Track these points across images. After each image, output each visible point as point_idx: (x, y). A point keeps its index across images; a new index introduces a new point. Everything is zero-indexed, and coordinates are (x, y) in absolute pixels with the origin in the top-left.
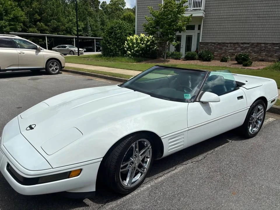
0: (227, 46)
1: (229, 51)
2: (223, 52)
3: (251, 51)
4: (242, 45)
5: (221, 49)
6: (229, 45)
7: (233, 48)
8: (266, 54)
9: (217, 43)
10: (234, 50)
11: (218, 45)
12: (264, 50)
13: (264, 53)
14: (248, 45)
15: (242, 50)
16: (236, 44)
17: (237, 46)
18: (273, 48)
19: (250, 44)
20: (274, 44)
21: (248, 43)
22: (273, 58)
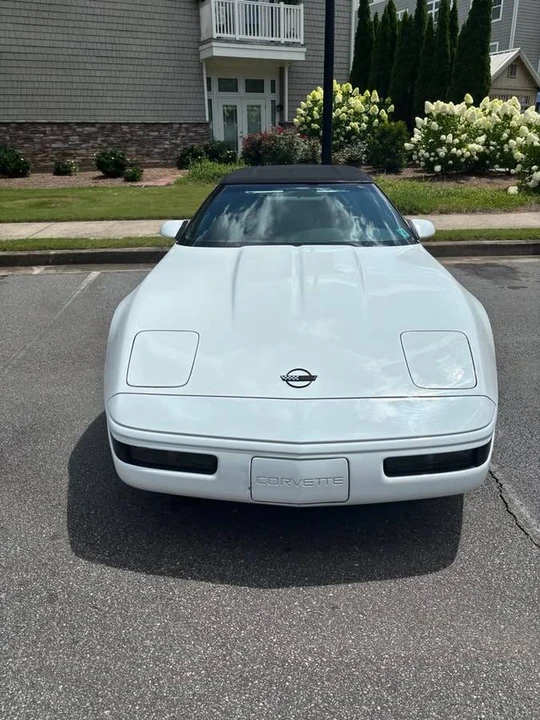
0: (44, 133)
1: (53, 146)
2: (39, 150)
3: (105, 145)
4: (80, 130)
5: (29, 140)
6: (48, 129)
7: (61, 137)
8: (136, 151)
9: (13, 125)
10: (63, 142)
11: (17, 129)
12: (131, 140)
13: (134, 149)
14: (93, 129)
15: (84, 141)
16: (66, 127)
17: (69, 132)
18: (148, 135)
19: (97, 126)
20: (147, 125)
21: (93, 125)
22: (153, 158)
